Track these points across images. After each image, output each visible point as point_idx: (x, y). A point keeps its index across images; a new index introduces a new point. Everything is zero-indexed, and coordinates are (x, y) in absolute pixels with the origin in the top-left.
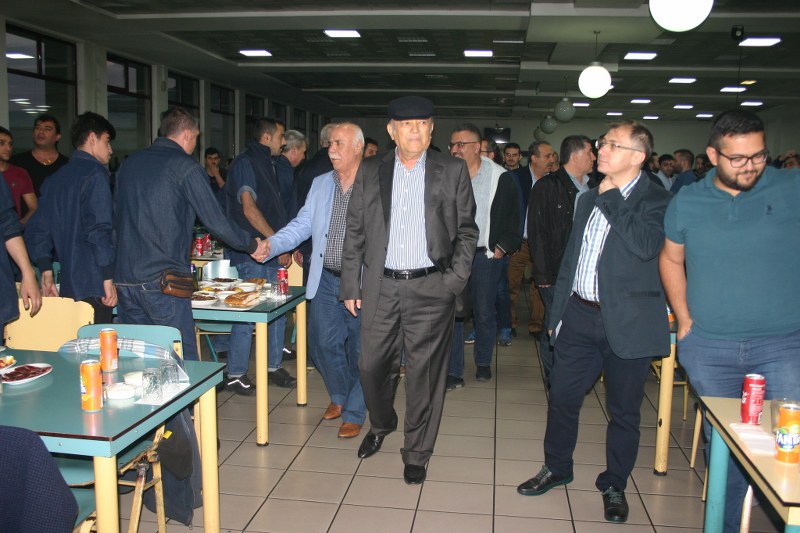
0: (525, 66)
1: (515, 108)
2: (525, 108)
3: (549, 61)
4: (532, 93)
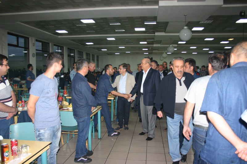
0: (157, 34)
1: (154, 51)
2: (157, 51)
3: (165, 32)
4: (159, 45)
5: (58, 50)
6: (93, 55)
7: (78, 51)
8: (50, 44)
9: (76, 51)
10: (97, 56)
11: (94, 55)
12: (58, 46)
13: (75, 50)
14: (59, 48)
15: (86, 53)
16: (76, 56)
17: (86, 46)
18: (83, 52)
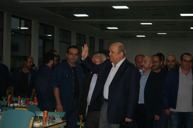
5: (20, 27)
6: (91, 38)
7: (60, 29)
8: (5, 14)
9: (55, 28)
10: (100, 40)
11: (94, 38)
12: (21, 19)
13: (53, 27)
14: (23, 22)
15: (77, 33)
16: (57, 39)
17: (74, 20)
18: (70, 32)
